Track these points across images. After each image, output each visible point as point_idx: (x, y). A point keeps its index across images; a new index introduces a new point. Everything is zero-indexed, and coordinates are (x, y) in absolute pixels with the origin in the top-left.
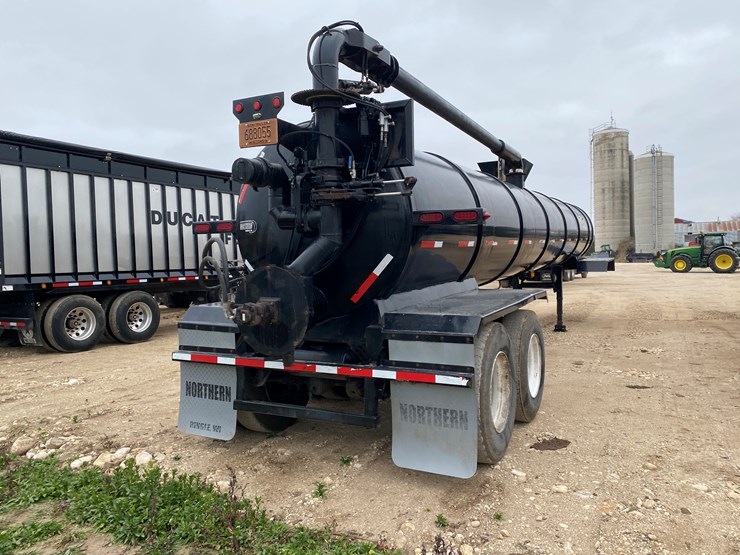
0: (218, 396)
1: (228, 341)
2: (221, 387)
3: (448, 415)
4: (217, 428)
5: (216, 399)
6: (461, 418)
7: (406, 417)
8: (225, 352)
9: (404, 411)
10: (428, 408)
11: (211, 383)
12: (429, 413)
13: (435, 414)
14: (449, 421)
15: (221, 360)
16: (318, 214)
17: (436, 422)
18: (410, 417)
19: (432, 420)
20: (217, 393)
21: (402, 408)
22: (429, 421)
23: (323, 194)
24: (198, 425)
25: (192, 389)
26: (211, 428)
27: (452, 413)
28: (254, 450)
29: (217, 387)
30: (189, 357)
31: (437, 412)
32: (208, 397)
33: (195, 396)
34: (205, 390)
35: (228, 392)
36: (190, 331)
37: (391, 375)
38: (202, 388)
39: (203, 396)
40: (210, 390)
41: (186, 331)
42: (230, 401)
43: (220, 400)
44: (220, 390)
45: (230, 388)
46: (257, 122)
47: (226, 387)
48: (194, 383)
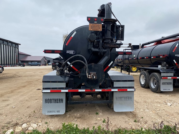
0: (58, 102)
1: (63, 85)
3: (127, 98)
4: (58, 111)
5: (57, 103)
6: (130, 98)
7: (117, 100)
8: (63, 88)
9: (117, 98)
10: (123, 97)
12: (123, 98)
13: (124, 98)
14: (127, 99)
15: (62, 91)
16: (106, 50)
17: (124, 100)
18: (118, 100)
20: (58, 101)
21: (116, 98)
22: (123, 100)
23: (108, 45)
24: (51, 112)
25: (47, 101)
26: (56, 112)
27: (128, 97)
28: (68, 116)
29: (58, 99)
30: (49, 91)
31: (125, 98)
32: (54, 102)
33: (49, 103)
34: (53, 101)
35: (62, 100)
36: (47, 83)
37: (117, 90)
38: (52, 100)
39: (52, 102)
40: (55, 100)
41: (46, 83)
42: (63, 103)
43: (59, 103)
44: (59, 100)
45: (63, 99)
46: (96, 24)
47: (61, 99)
48: (48, 99)
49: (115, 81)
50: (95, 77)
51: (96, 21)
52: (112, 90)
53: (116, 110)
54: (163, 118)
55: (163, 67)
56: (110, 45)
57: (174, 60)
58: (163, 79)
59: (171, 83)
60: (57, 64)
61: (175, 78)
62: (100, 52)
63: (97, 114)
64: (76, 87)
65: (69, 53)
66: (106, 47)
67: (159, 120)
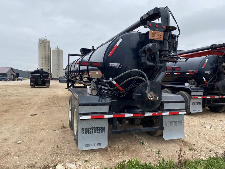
0: (99, 131)
1: (106, 109)
2: (100, 127)
3: (177, 122)
4: (99, 144)
5: (98, 132)
6: (180, 123)
7: (167, 126)
8: (106, 113)
9: (166, 124)
10: (173, 122)
11: (95, 127)
14: (177, 124)
15: (106, 116)
16: (162, 65)
19: (173, 124)
20: (98, 130)
24: (89, 145)
25: (85, 131)
26: (96, 145)
29: (98, 128)
30: (89, 117)
31: (175, 122)
32: (93, 132)
33: (87, 133)
34: (92, 130)
35: (104, 129)
36: (86, 106)
37: (168, 113)
38: (90, 130)
39: (91, 133)
40: (94, 130)
41: (84, 106)
42: (104, 132)
43: (100, 133)
44: (100, 129)
45: (105, 127)
46: (157, 32)
47: (103, 127)
48: (86, 128)
49: (165, 103)
50: (157, 98)
51: (157, 28)
52: (164, 114)
53: (166, 137)
54: (215, 143)
55: (191, 85)
56: (168, 58)
57: (204, 78)
58: (193, 98)
59: (201, 104)
60: (95, 81)
61: (204, 97)
62: (156, 66)
63: (142, 144)
64: (120, 111)
65: (112, 66)
66: (163, 60)
67: (212, 146)
